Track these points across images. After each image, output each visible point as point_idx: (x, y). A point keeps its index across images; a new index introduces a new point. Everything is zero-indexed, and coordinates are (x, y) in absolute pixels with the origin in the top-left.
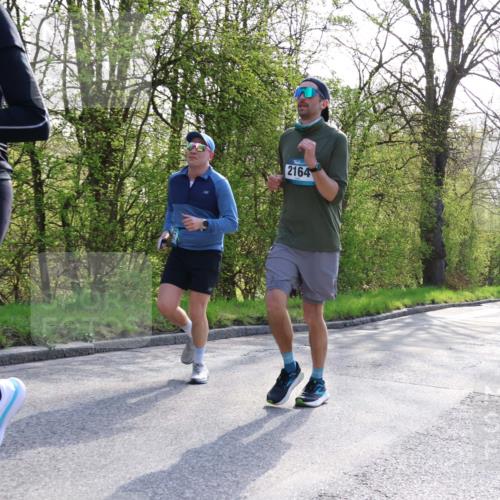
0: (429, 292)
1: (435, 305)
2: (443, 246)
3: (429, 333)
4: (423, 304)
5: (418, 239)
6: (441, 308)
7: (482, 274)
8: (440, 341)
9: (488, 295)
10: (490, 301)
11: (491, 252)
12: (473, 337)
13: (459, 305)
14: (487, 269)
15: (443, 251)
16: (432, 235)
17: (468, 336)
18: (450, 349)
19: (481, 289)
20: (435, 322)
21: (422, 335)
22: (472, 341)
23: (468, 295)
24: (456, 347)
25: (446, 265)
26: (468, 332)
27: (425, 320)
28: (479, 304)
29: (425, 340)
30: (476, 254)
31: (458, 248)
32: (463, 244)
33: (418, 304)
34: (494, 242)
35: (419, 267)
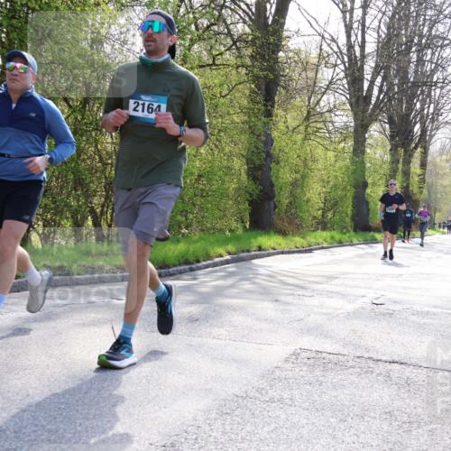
0: (255, 238)
1: (262, 252)
2: (272, 185)
3: (254, 283)
4: (248, 251)
5: (244, 177)
6: (269, 255)
7: (315, 218)
8: (265, 293)
9: (321, 240)
10: (323, 248)
11: (324, 193)
12: (302, 288)
13: (289, 252)
14: (320, 212)
15: (272, 191)
16: (260, 173)
17: (297, 286)
18: (277, 301)
19: (313, 234)
20: (262, 271)
21: (247, 285)
22: (300, 292)
23: (298, 241)
24: (282, 298)
25: (275, 207)
26: (297, 282)
27: (250, 269)
28: (310, 251)
29: (249, 292)
30: (308, 195)
31: (289, 188)
32: (294, 184)
33: (243, 251)
34: (329, 182)
35: (245, 210)
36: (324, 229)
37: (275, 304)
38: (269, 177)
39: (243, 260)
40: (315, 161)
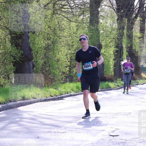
36: (71, 81)
37: (37, 139)
38: (28, 44)
39: (11, 107)
40: (62, 30)
